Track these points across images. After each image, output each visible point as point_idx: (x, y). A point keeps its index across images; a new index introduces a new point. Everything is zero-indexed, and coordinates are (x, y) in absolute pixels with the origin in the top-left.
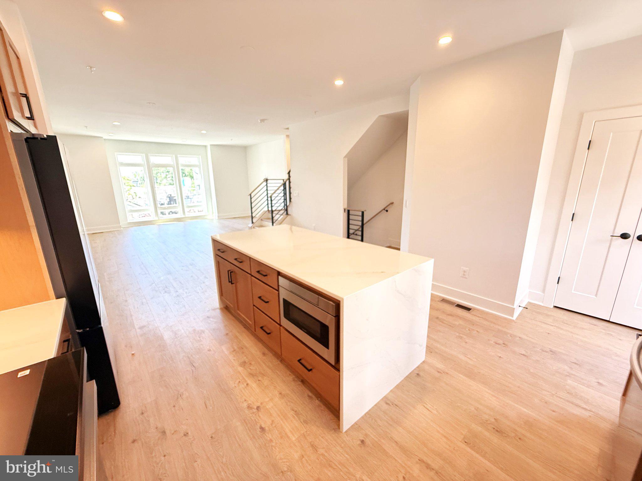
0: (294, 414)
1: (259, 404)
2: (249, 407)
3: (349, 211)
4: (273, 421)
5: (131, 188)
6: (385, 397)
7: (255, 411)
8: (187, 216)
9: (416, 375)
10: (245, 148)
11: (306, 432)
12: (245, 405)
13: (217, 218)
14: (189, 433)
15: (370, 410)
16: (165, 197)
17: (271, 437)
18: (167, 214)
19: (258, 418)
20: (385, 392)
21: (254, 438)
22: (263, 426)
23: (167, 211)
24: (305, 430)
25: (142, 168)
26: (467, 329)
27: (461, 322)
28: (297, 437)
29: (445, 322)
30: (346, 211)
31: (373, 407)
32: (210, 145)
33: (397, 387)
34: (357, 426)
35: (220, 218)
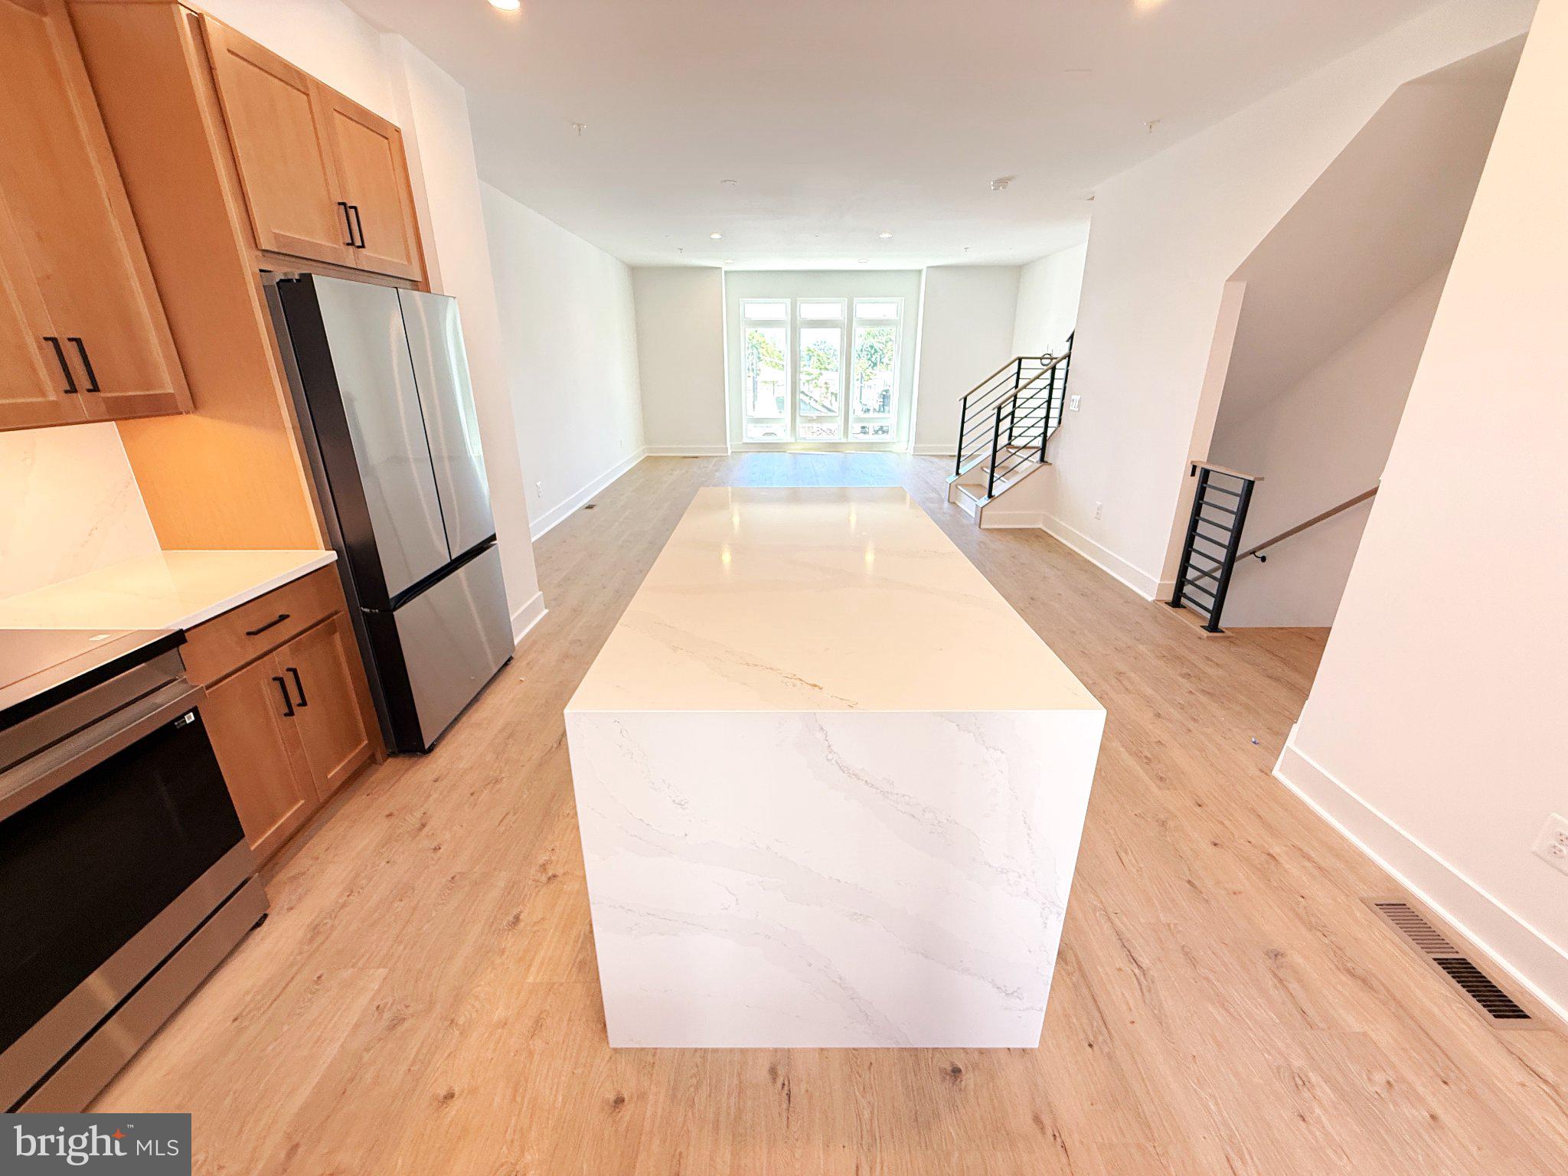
0: (584, 934)
1: (560, 871)
2: (544, 867)
3: (1206, 473)
4: (543, 919)
5: (821, 374)
6: (788, 1052)
7: (544, 879)
8: (850, 441)
9: (949, 1069)
10: (1017, 271)
11: (562, 984)
12: (543, 858)
13: (912, 453)
14: (441, 851)
15: (715, 1051)
16: (876, 397)
17: (509, 945)
18: (871, 431)
19: (534, 895)
20: (803, 1038)
21: (491, 926)
22: (522, 917)
23: (872, 426)
24: (563, 980)
25: (838, 331)
26: (1379, 1077)
27: (1384, 1034)
28: (538, 980)
29: (1294, 986)
30: (1198, 472)
31: (731, 1050)
32: (928, 267)
33: (852, 1055)
34: (650, 1058)
35: (917, 454)
